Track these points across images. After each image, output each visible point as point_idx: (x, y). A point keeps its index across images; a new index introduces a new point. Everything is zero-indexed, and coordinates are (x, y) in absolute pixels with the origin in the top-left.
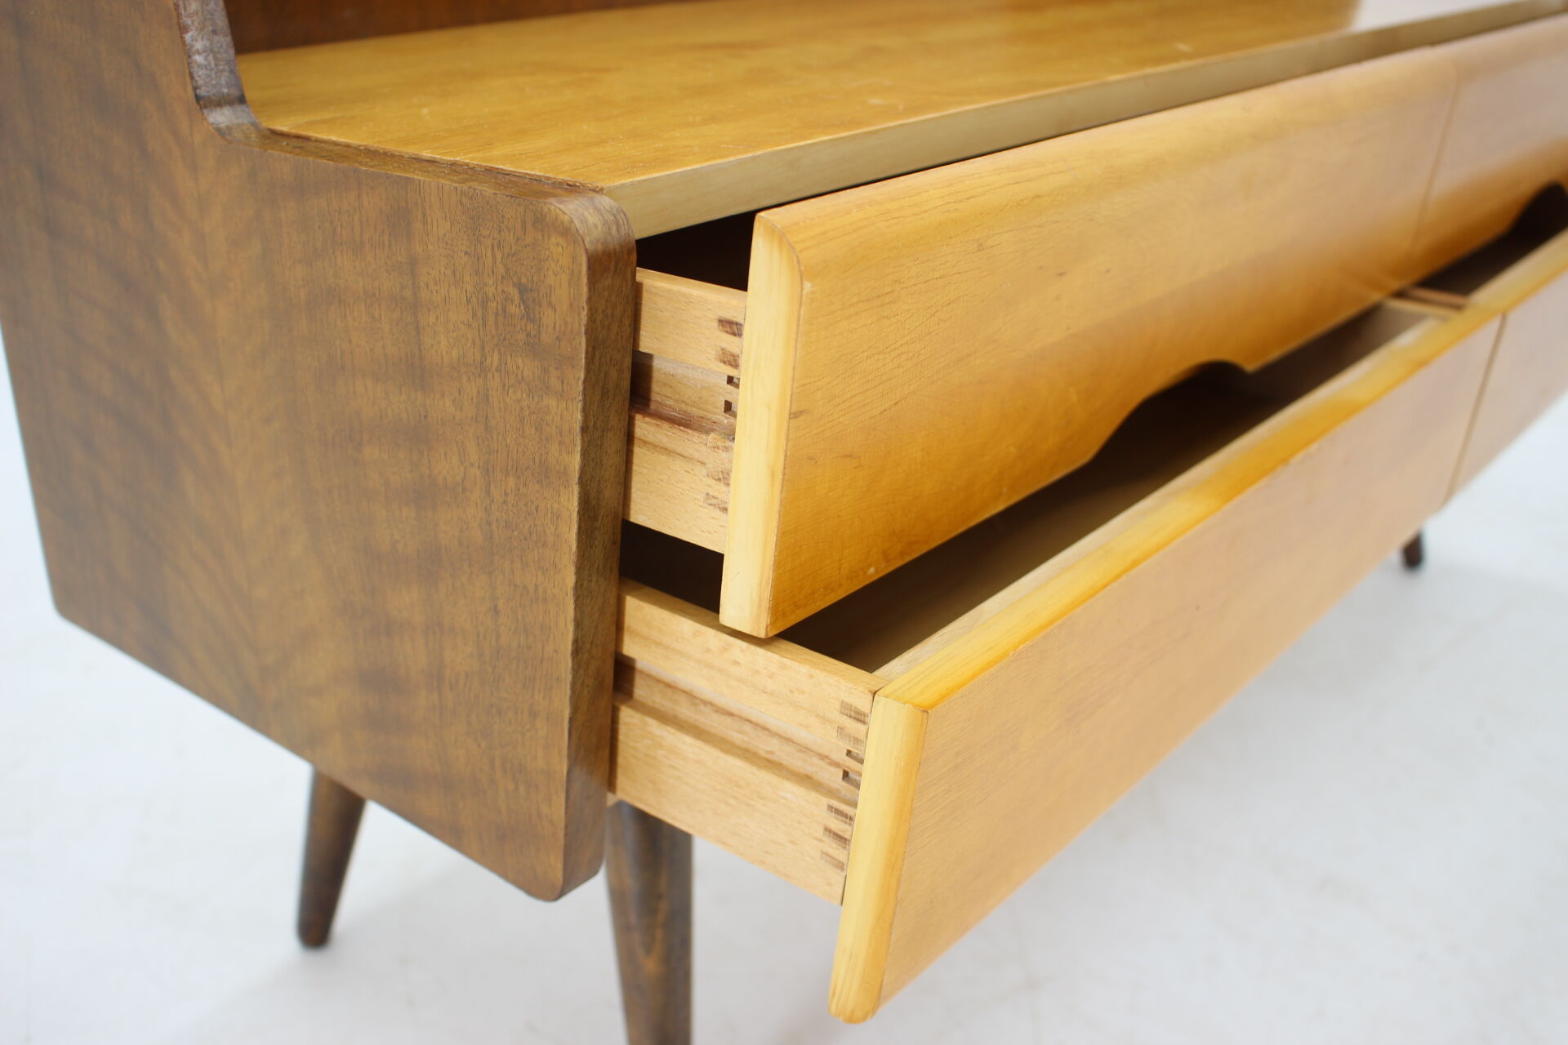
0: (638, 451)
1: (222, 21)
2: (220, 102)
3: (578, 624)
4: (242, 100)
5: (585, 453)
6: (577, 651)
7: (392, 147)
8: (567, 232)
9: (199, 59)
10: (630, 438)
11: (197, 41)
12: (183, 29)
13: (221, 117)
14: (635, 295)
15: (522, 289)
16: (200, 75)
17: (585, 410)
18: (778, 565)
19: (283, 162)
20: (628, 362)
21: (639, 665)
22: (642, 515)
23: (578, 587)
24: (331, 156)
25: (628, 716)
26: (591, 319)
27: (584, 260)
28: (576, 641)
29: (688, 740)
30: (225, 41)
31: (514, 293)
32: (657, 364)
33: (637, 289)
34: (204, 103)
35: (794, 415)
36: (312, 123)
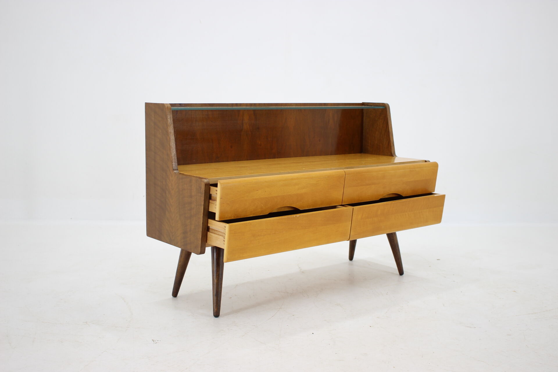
0: (210, 204)
1: (176, 162)
2: (175, 170)
3: (203, 221)
4: (178, 170)
5: (204, 202)
6: (203, 224)
7: (191, 175)
8: (203, 182)
9: (174, 165)
10: (209, 202)
11: (174, 164)
12: (172, 162)
13: (175, 171)
14: (210, 189)
15: (200, 187)
16: (174, 167)
17: (204, 198)
18: (220, 213)
19: (181, 176)
20: (209, 195)
21: (210, 227)
22: (210, 210)
23: (203, 216)
24: (185, 175)
25: (208, 233)
26: (205, 189)
27: (204, 185)
28: (203, 222)
29: (213, 234)
30: (177, 164)
31: (199, 187)
32: (212, 195)
33: (210, 188)
34: (174, 170)
35: (221, 198)
36: (185, 173)
